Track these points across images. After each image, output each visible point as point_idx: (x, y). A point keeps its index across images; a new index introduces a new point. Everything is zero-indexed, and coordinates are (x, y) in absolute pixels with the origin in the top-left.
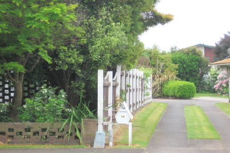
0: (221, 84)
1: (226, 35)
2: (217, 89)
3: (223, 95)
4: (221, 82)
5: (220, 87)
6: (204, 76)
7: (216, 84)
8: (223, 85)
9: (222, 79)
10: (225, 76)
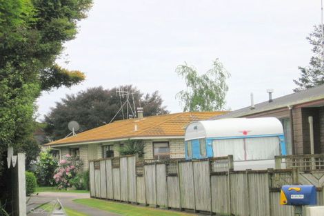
0: (64, 173)
1: (59, 104)
2: (58, 180)
3: (68, 189)
4: (63, 170)
5: (62, 177)
6: (31, 163)
7: (56, 173)
8: (67, 174)
9: (64, 166)
10: (69, 162)
